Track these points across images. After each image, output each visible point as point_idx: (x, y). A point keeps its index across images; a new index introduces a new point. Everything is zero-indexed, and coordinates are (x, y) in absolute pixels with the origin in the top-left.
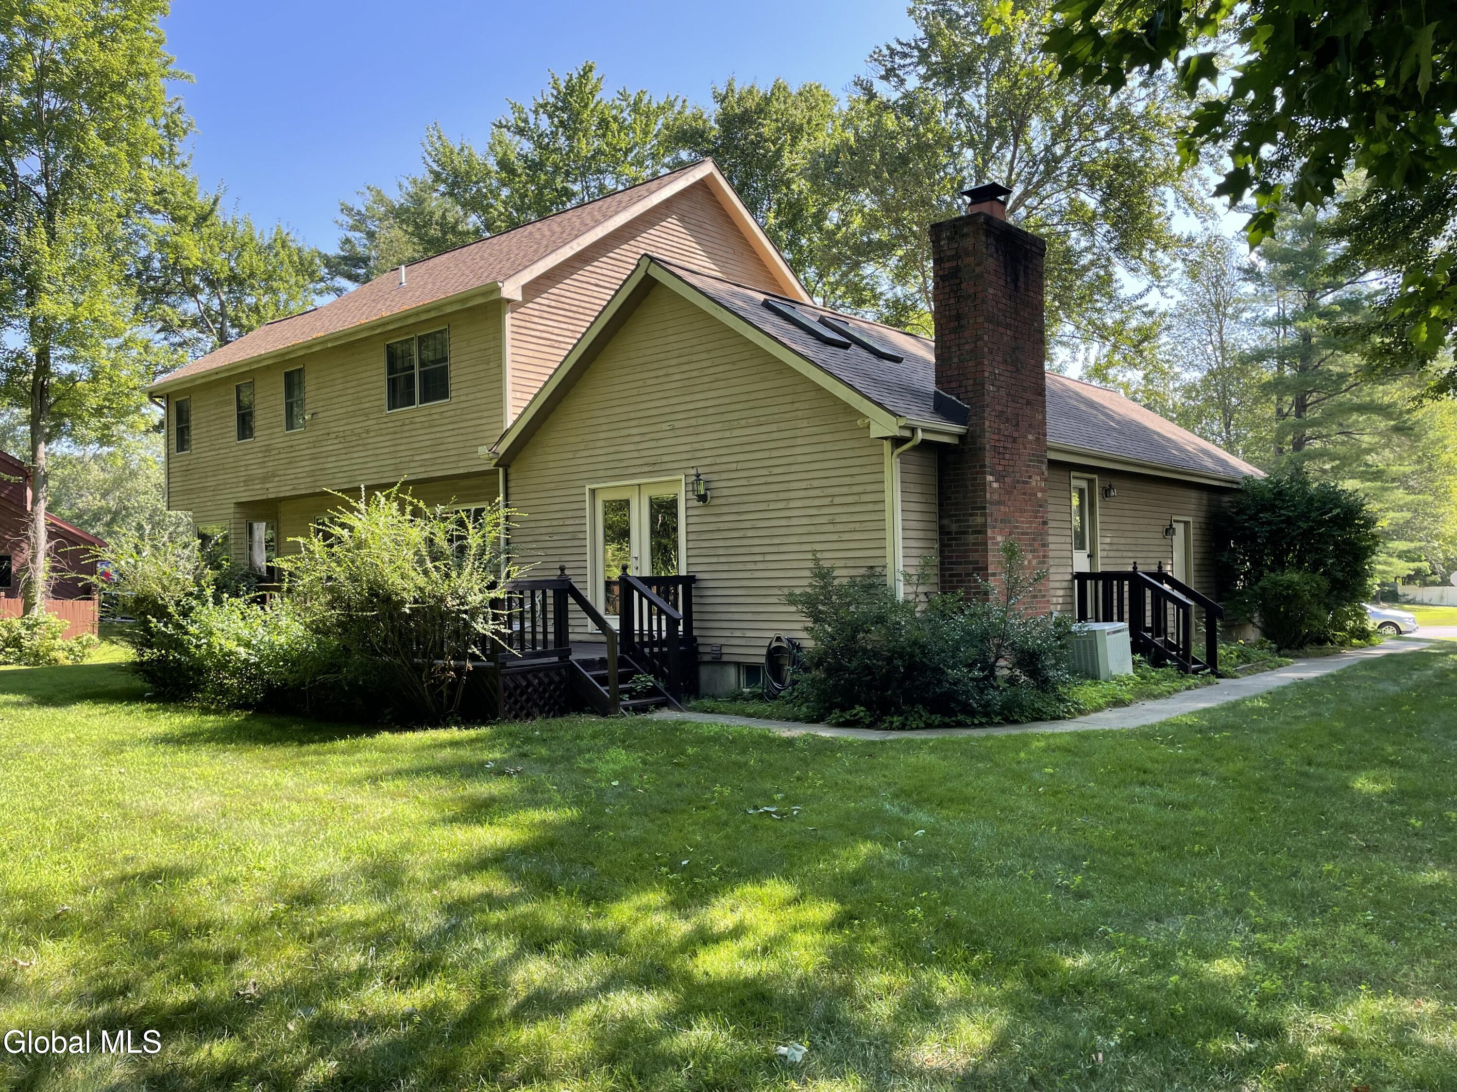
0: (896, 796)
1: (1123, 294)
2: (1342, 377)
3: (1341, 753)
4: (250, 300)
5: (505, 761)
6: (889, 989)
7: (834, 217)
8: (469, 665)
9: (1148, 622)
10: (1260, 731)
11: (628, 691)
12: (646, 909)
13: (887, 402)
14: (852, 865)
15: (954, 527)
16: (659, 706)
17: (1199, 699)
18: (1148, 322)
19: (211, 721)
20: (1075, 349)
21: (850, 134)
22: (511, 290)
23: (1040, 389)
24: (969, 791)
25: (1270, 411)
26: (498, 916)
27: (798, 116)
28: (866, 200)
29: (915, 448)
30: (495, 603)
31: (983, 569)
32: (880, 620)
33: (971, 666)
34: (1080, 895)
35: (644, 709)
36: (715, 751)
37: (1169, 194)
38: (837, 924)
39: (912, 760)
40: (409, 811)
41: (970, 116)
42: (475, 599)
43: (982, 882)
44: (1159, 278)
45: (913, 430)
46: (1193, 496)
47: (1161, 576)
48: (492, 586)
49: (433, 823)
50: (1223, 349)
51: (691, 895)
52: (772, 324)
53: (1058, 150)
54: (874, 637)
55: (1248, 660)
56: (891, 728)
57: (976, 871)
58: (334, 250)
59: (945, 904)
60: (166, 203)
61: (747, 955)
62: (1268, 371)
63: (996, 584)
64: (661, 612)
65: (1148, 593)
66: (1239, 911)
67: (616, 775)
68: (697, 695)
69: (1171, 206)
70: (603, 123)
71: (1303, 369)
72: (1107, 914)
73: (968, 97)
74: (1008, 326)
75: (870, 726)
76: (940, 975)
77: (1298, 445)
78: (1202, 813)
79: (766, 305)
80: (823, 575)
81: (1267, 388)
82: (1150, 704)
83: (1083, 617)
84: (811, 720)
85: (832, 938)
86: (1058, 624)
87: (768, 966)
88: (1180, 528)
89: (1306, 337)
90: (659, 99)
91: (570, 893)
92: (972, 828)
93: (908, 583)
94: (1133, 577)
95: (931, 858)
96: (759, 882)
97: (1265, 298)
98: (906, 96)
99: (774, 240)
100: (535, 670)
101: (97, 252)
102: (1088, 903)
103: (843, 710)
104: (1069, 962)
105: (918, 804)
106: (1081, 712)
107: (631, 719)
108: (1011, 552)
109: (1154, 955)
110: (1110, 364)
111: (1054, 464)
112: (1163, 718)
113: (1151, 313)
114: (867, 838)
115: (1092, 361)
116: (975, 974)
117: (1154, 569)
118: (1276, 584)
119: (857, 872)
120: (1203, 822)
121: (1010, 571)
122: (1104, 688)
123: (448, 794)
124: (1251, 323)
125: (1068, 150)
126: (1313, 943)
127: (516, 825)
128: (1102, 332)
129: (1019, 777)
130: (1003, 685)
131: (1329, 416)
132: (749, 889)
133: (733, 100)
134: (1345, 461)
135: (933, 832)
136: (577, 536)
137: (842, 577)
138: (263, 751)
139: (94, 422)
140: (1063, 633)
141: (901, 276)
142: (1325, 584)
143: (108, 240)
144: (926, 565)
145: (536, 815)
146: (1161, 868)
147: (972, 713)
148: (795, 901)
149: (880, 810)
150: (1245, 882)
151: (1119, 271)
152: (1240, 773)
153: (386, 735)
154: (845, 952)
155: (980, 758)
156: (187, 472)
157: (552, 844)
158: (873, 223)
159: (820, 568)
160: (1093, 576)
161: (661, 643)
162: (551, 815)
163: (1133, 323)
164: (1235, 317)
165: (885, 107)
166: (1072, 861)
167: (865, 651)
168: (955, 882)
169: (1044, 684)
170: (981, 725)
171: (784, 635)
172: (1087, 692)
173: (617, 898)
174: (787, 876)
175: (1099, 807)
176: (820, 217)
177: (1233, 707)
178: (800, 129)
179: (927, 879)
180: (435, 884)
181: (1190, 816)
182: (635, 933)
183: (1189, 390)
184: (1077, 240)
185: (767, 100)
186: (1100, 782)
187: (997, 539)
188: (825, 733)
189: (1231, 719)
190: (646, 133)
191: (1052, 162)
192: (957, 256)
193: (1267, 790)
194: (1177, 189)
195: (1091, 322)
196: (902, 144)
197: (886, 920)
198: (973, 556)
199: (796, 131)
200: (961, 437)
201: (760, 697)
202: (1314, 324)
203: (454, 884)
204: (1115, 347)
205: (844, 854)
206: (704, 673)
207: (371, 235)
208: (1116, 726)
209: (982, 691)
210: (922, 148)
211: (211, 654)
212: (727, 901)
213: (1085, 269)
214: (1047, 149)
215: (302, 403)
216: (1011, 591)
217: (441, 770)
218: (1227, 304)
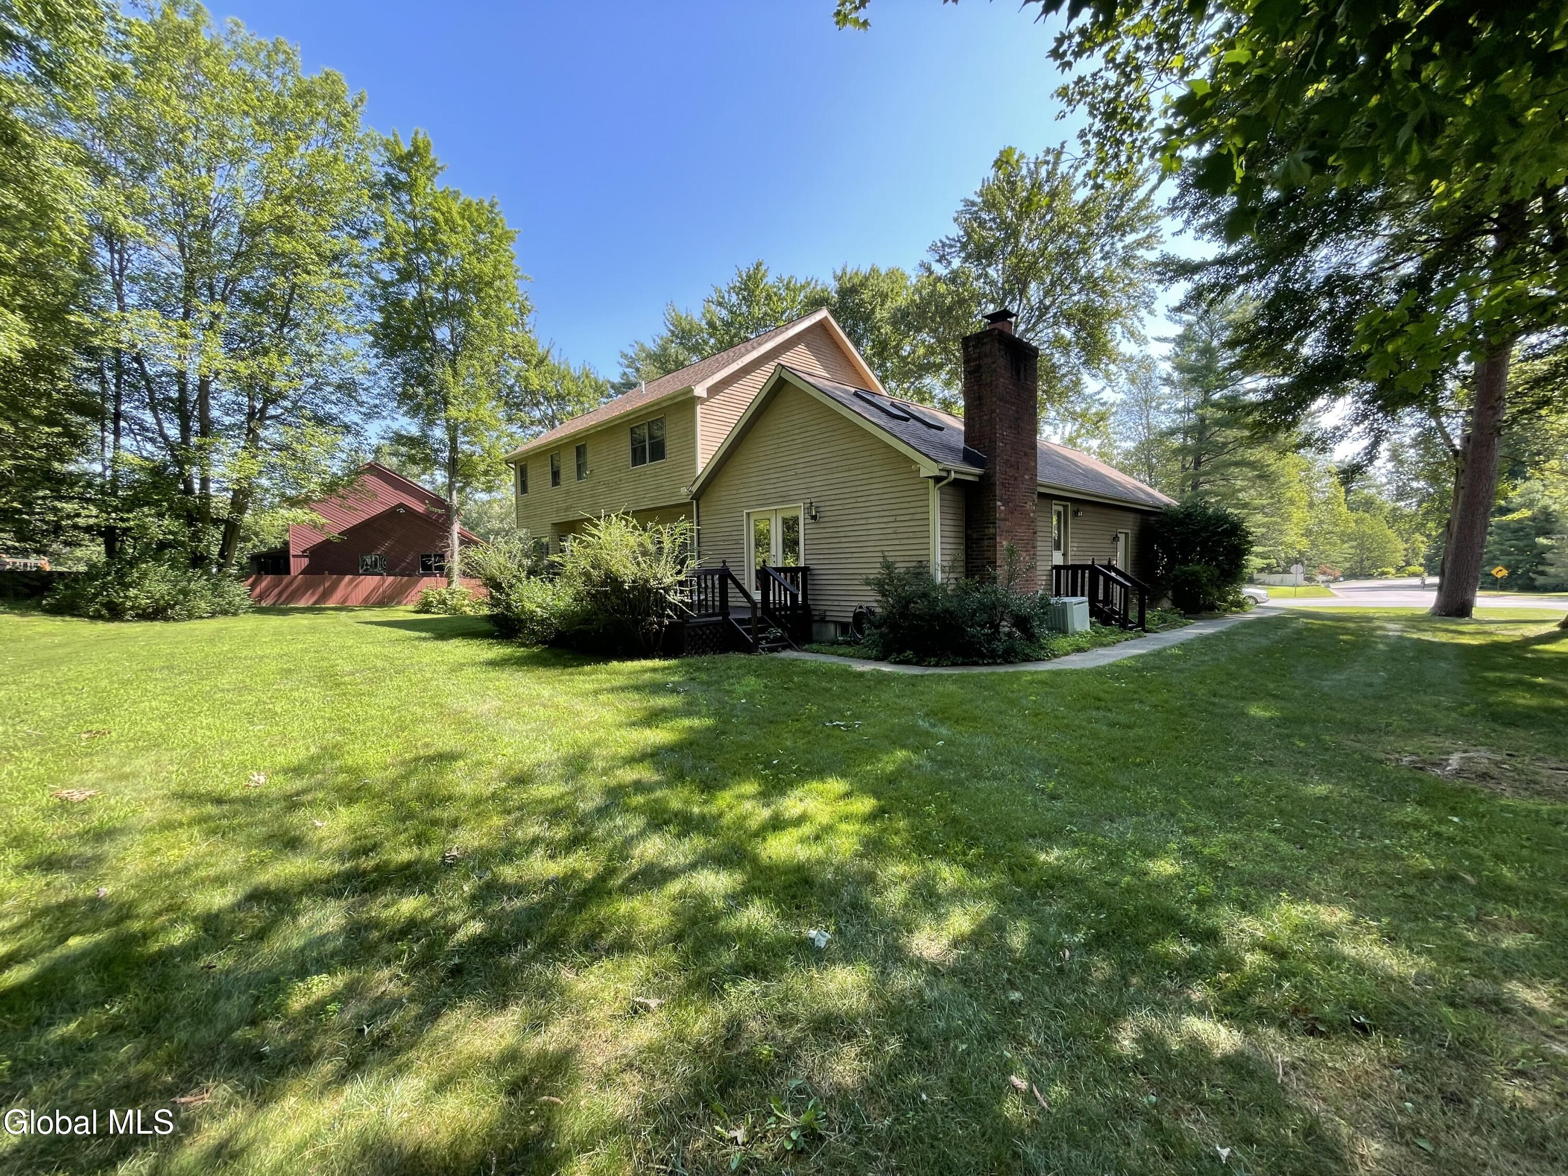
0: (927, 715)
1: (1088, 391)
2: (1225, 444)
3: (1236, 688)
4: (569, 409)
5: (679, 683)
6: (903, 878)
7: (906, 349)
8: (666, 622)
9: (1101, 597)
10: (1178, 671)
11: (766, 638)
12: (741, 797)
13: (931, 454)
14: (891, 768)
15: (975, 536)
16: (784, 648)
17: (1134, 647)
18: (1103, 409)
19: (521, 652)
20: (1056, 427)
21: (917, 297)
22: (700, 391)
23: (1034, 447)
24: (977, 712)
25: (1177, 466)
26: (640, 799)
27: (885, 287)
28: (926, 337)
29: (949, 484)
30: (681, 583)
31: (993, 563)
32: (925, 595)
33: (983, 627)
34: (1053, 797)
35: (772, 650)
36: (813, 681)
37: (1119, 329)
38: (872, 817)
39: (941, 689)
40: (609, 716)
41: (993, 283)
42: (668, 581)
43: (981, 785)
44: (1111, 381)
45: (949, 472)
46: (1131, 517)
47: (1110, 567)
48: (679, 572)
49: (620, 726)
50: (1149, 428)
51: (774, 787)
52: (859, 406)
53: (1047, 302)
54: (919, 606)
55: (1165, 621)
56: (929, 665)
57: (978, 776)
58: (617, 379)
59: (953, 801)
60: (520, 353)
61: (802, 841)
62: (1177, 441)
63: (1001, 572)
64: (786, 590)
65: (1101, 578)
66: (1173, 815)
67: (746, 695)
68: (810, 641)
69: (1119, 336)
70: (768, 297)
71: (1200, 440)
72: (1072, 814)
73: (991, 271)
74: (1013, 404)
75: (918, 664)
76: (943, 866)
77: (1195, 487)
78: (1141, 732)
79: (856, 394)
80: (888, 566)
81: (1176, 452)
82: (1101, 651)
83: (1058, 594)
84: (878, 659)
85: (867, 829)
86: (1042, 599)
87: (817, 851)
88: (1122, 537)
89: (1202, 419)
90: (801, 280)
91: (693, 781)
92: (977, 740)
93: (943, 572)
94: (1092, 568)
95: (947, 764)
96: (822, 780)
97: (1177, 397)
98: (952, 272)
99: (871, 364)
100: (707, 625)
101: (481, 381)
102: (1058, 804)
103: (899, 653)
104: (1042, 857)
105: (942, 721)
106: (1055, 656)
107: (765, 656)
108: (1011, 552)
109: (1110, 854)
110: (1078, 436)
111: (1041, 495)
112: (1111, 660)
113: (1104, 404)
114: (903, 747)
115: (1067, 435)
116: (969, 866)
117: (1106, 563)
118: (1184, 572)
119: (892, 773)
120: (1142, 739)
121: (1010, 564)
122: (1070, 640)
123: (637, 705)
124: (1167, 412)
125: (1053, 303)
126: (1235, 846)
127: (672, 729)
128: (1074, 416)
129: (1012, 703)
130: (1004, 638)
131: (1216, 468)
132: (815, 785)
133: (846, 279)
134: (1224, 496)
135: (950, 742)
136: (739, 542)
137: (901, 568)
138: (542, 672)
139: (483, 479)
140: (1044, 603)
141: (948, 384)
142: (1217, 572)
143: (486, 374)
144: (954, 561)
145: (686, 722)
146: (1112, 775)
147: (983, 656)
148: (847, 795)
149: (915, 725)
150: (1175, 789)
151: (1086, 378)
152: (1166, 702)
153: (615, 663)
154: (875, 843)
155: (986, 688)
156: (526, 506)
157: (691, 744)
158: (931, 351)
159: (886, 561)
160: (1065, 567)
161: (785, 607)
162: (696, 722)
163: (1094, 410)
164: (1157, 407)
165: (939, 279)
166: (1047, 767)
167: (914, 615)
168: (961, 784)
169: (1031, 637)
170: (988, 664)
171: (865, 605)
172: (1061, 643)
173: (724, 787)
174: (843, 776)
175: (1067, 726)
176: (898, 347)
177: (1158, 654)
178: (887, 296)
179: (942, 782)
180: (605, 772)
181: (1131, 733)
182: (728, 818)
183: (1127, 454)
184: (1058, 358)
185: (867, 279)
186: (1068, 707)
187: (1004, 543)
188: (886, 668)
189: (1158, 662)
190: (793, 301)
191: (1043, 310)
192: (979, 358)
193: (1186, 715)
194: (1123, 325)
195: (1066, 409)
196: (948, 300)
197: (909, 813)
198: (986, 554)
199: (884, 297)
200: (980, 476)
201: (848, 643)
202: (1209, 412)
203: (619, 772)
204: (1082, 426)
205: (886, 758)
206: (815, 627)
207: (637, 370)
208: (1078, 666)
209: (989, 642)
210: (961, 302)
211: (524, 612)
212: (798, 792)
213: (1064, 376)
214: (1041, 302)
215: (585, 463)
216: (1011, 577)
217: (637, 688)
218: (1152, 400)
